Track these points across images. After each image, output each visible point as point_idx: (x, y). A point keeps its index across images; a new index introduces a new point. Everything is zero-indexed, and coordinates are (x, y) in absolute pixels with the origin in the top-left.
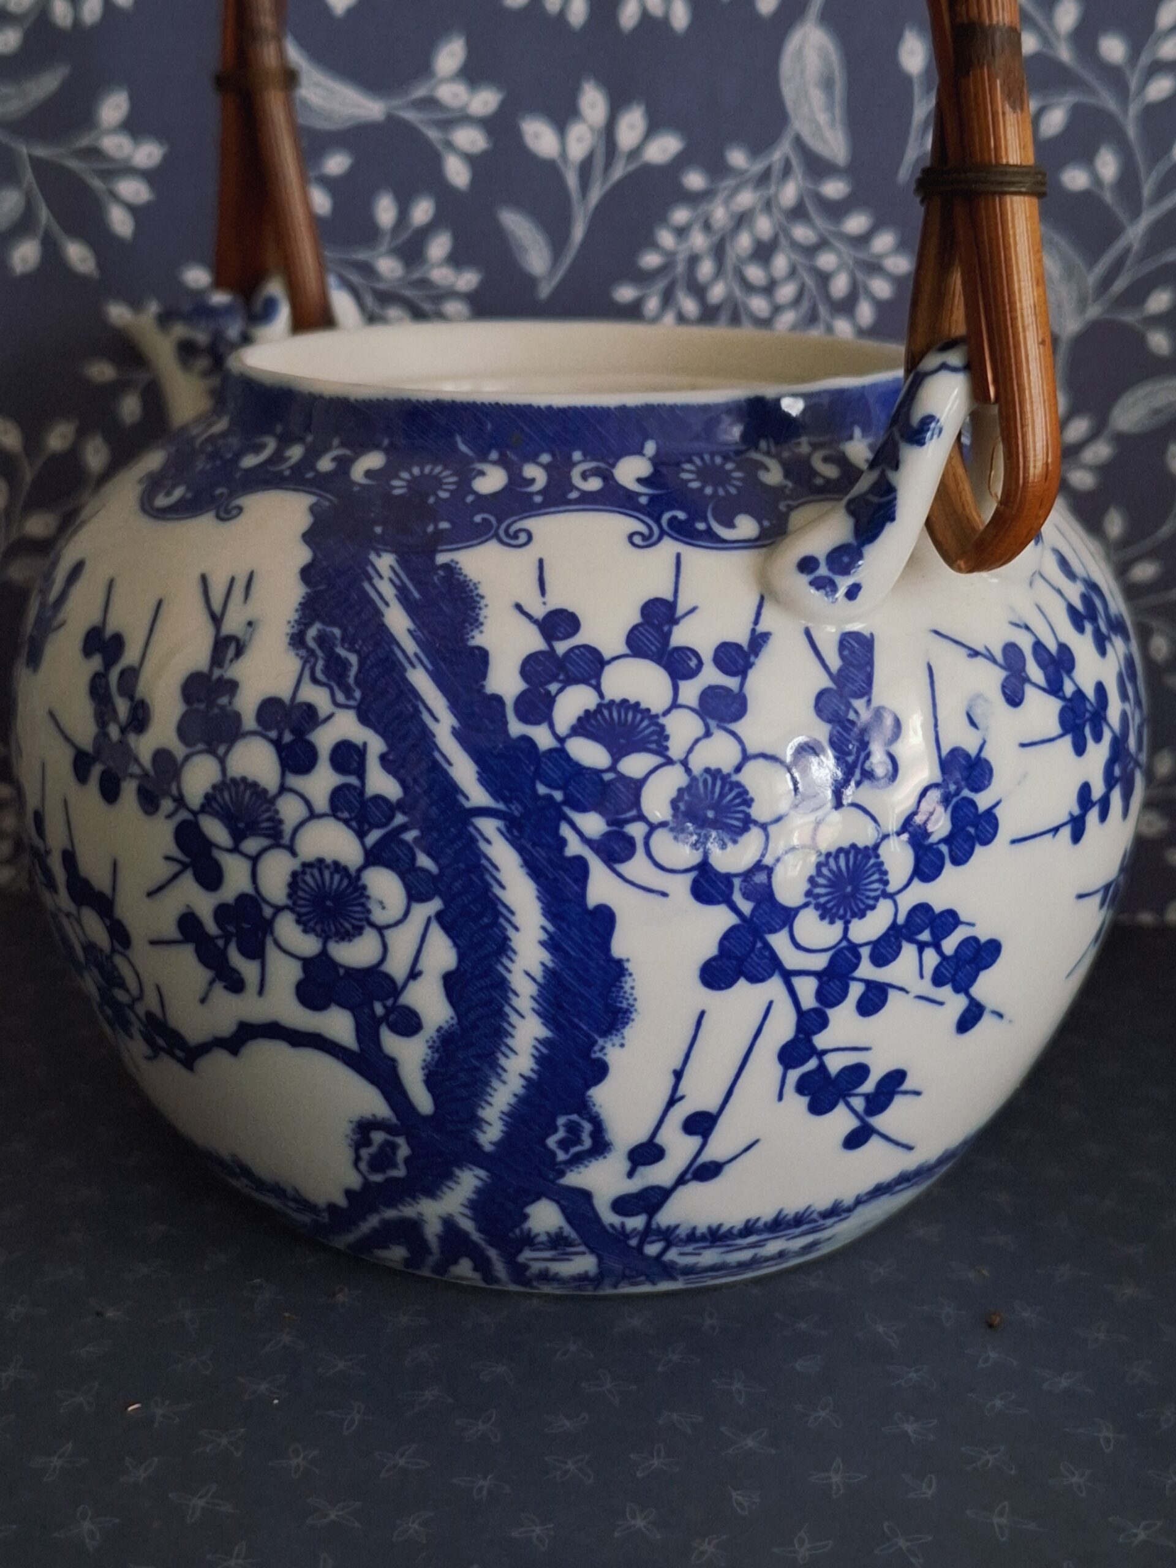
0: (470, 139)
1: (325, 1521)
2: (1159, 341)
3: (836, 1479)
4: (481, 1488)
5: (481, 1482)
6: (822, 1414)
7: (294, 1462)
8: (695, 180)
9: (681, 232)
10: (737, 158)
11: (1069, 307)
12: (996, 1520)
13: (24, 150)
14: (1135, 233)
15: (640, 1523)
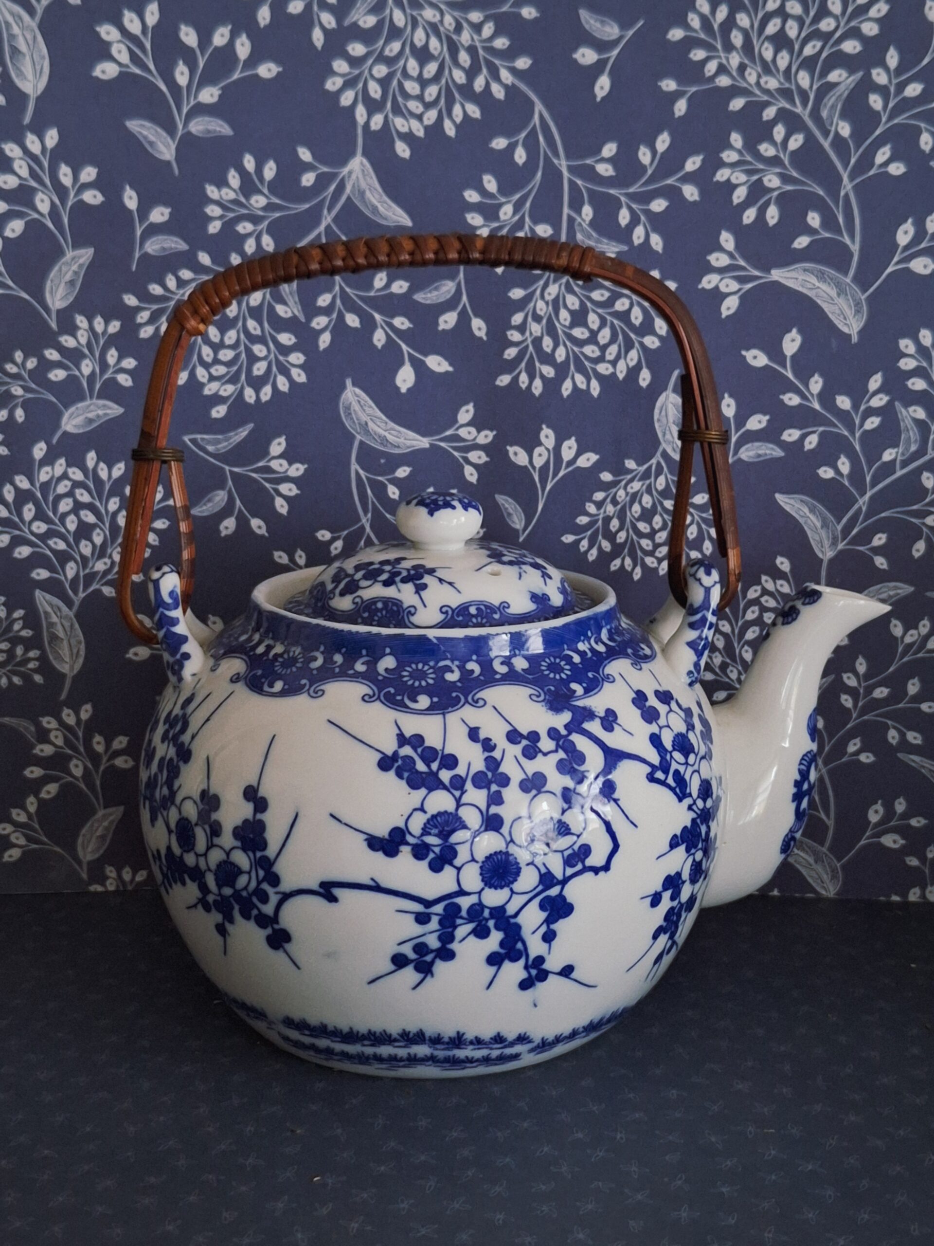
0: (478, 457)
1: (419, 1235)
2: (880, 562)
3: (684, 1215)
4: (499, 1220)
5: (498, 1217)
6: (679, 1182)
7: (402, 1206)
8: (606, 477)
9: (599, 505)
10: (630, 464)
11: (826, 543)
12: (766, 1235)
13: (227, 468)
14: (863, 502)
15: (581, 1236)
